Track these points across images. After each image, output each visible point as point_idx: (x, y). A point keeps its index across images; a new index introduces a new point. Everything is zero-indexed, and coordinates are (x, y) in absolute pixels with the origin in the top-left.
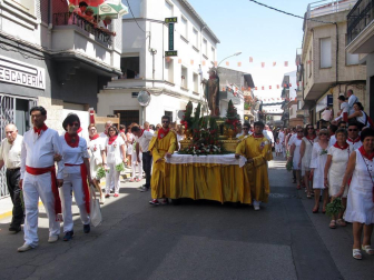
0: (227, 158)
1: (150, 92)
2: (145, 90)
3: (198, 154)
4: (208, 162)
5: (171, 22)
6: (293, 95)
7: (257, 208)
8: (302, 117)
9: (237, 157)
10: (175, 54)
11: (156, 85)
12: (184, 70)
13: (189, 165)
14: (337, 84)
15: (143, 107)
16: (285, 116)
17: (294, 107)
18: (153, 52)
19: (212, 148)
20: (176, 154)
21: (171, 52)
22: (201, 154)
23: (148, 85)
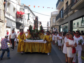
0: (41, 41)
1: (25, 26)
2: (24, 26)
3: (33, 40)
4: (36, 42)
5: (29, 14)
6: (49, 26)
7: (48, 55)
8: (51, 30)
9: (44, 41)
10: (29, 20)
11: (26, 25)
12: (30, 22)
13: (30, 43)
14: (56, 26)
15: (24, 29)
16: (48, 30)
17: (49, 28)
18: (26, 19)
19: (37, 38)
20: (27, 40)
21: (29, 19)
22: (34, 40)
23: (25, 25)
